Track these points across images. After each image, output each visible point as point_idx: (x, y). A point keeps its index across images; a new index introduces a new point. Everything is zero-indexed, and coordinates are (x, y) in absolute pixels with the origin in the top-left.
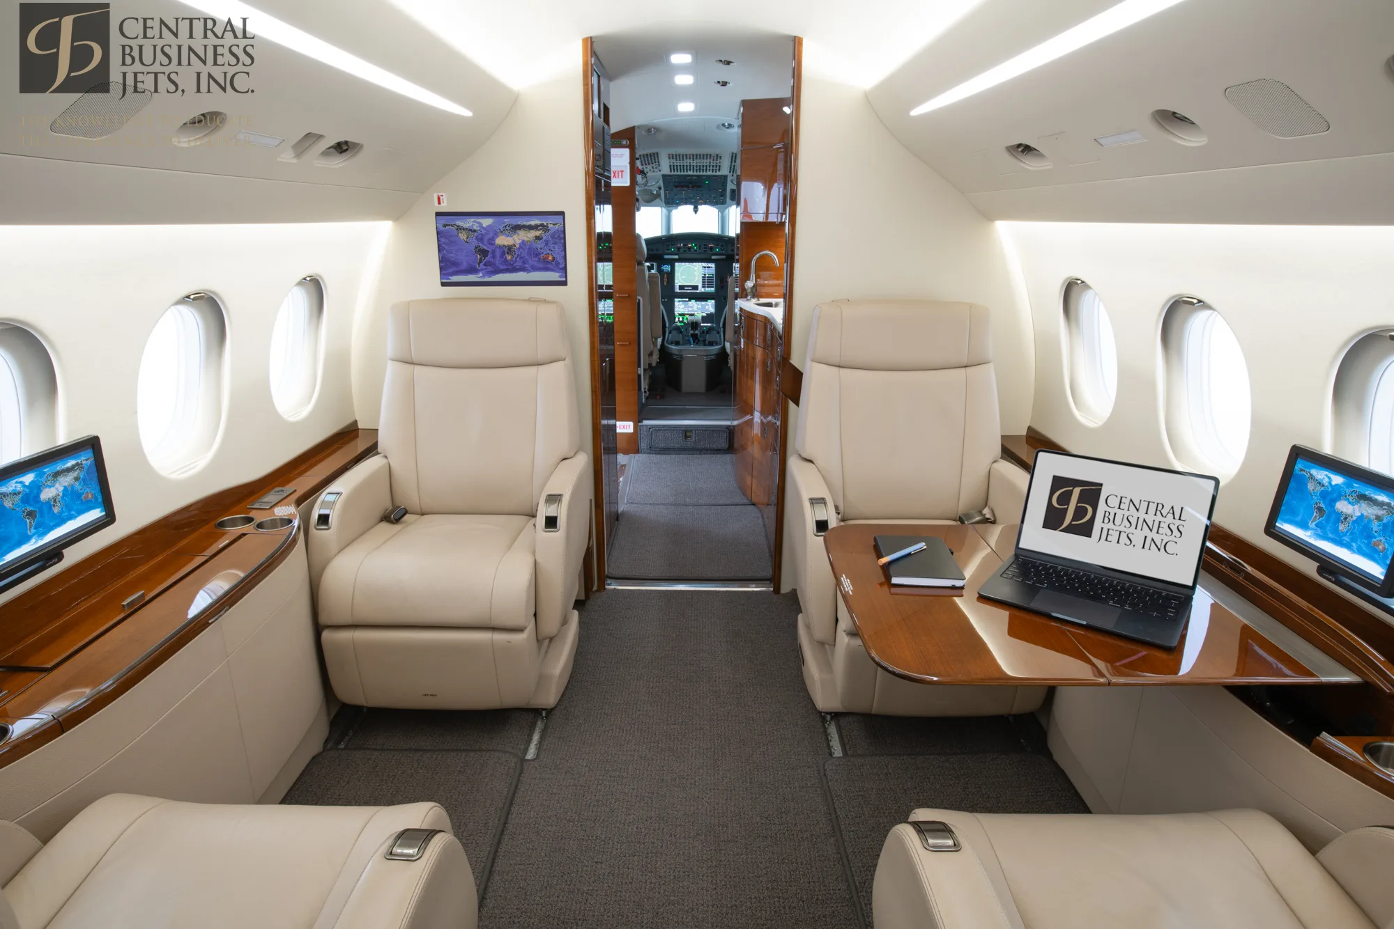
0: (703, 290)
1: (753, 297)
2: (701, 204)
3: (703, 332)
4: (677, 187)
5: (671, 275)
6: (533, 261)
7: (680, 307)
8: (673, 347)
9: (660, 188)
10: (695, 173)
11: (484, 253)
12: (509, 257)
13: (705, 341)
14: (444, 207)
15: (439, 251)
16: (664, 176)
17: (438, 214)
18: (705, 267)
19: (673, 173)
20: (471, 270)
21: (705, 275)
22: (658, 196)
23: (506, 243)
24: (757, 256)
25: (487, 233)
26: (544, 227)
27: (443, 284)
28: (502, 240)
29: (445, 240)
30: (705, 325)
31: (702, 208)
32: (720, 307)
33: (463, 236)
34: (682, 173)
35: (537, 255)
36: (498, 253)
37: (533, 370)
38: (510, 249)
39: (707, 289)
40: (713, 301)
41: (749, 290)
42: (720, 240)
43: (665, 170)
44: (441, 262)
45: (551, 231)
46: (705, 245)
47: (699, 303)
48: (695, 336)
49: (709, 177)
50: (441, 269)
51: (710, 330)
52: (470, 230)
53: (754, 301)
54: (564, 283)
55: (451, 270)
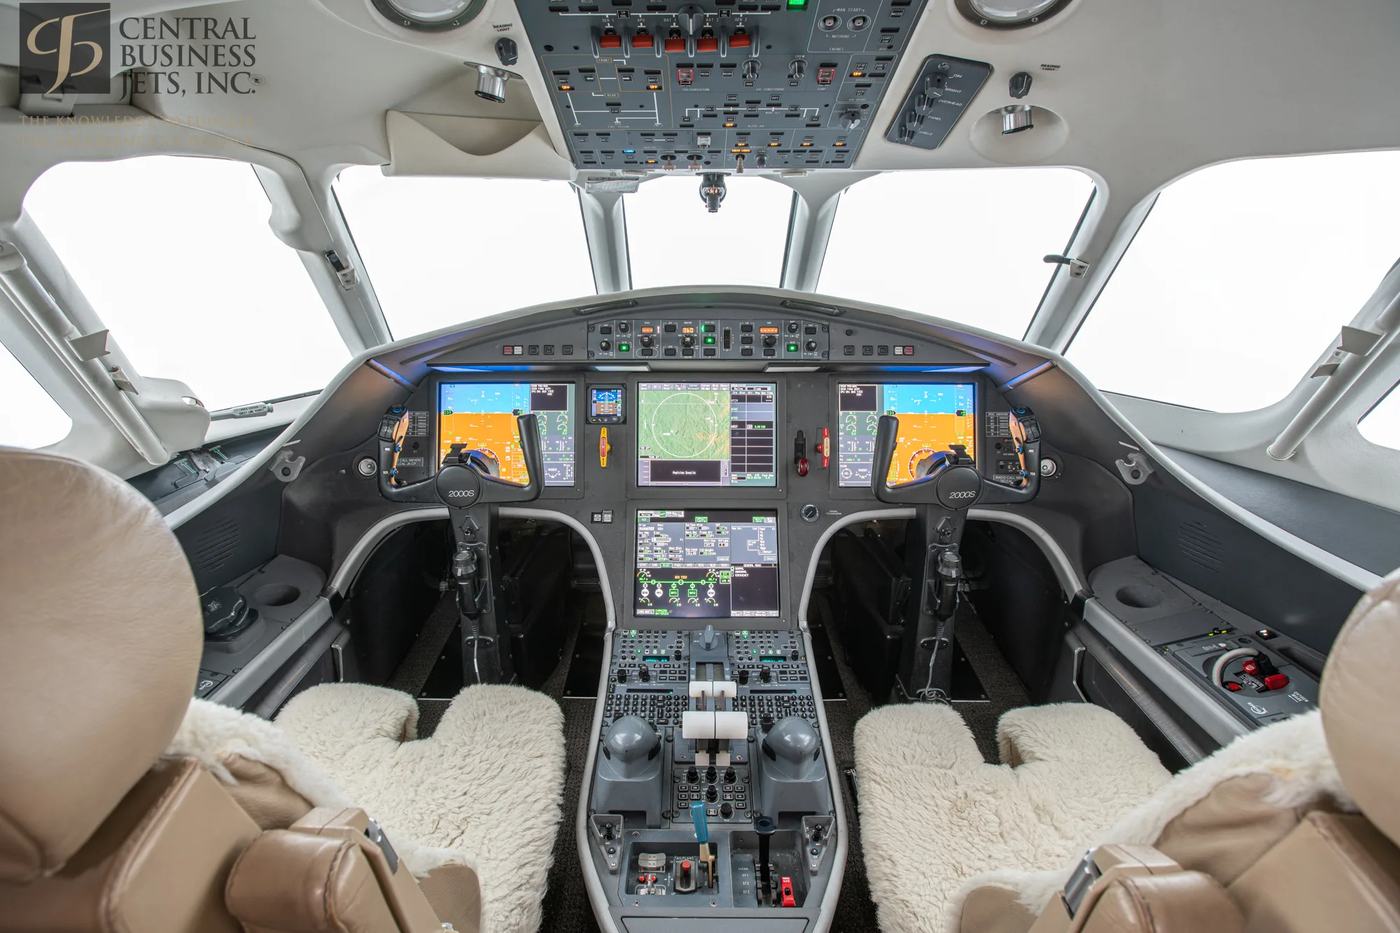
0: (735, 480)
2: (732, 169)
7: (657, 543)
18: (741, 399)
21: (741, 424)
30: (747, 613)
39: (749, 476)
40: (771, 522)
46: (747, 329)
47: (722, 526)
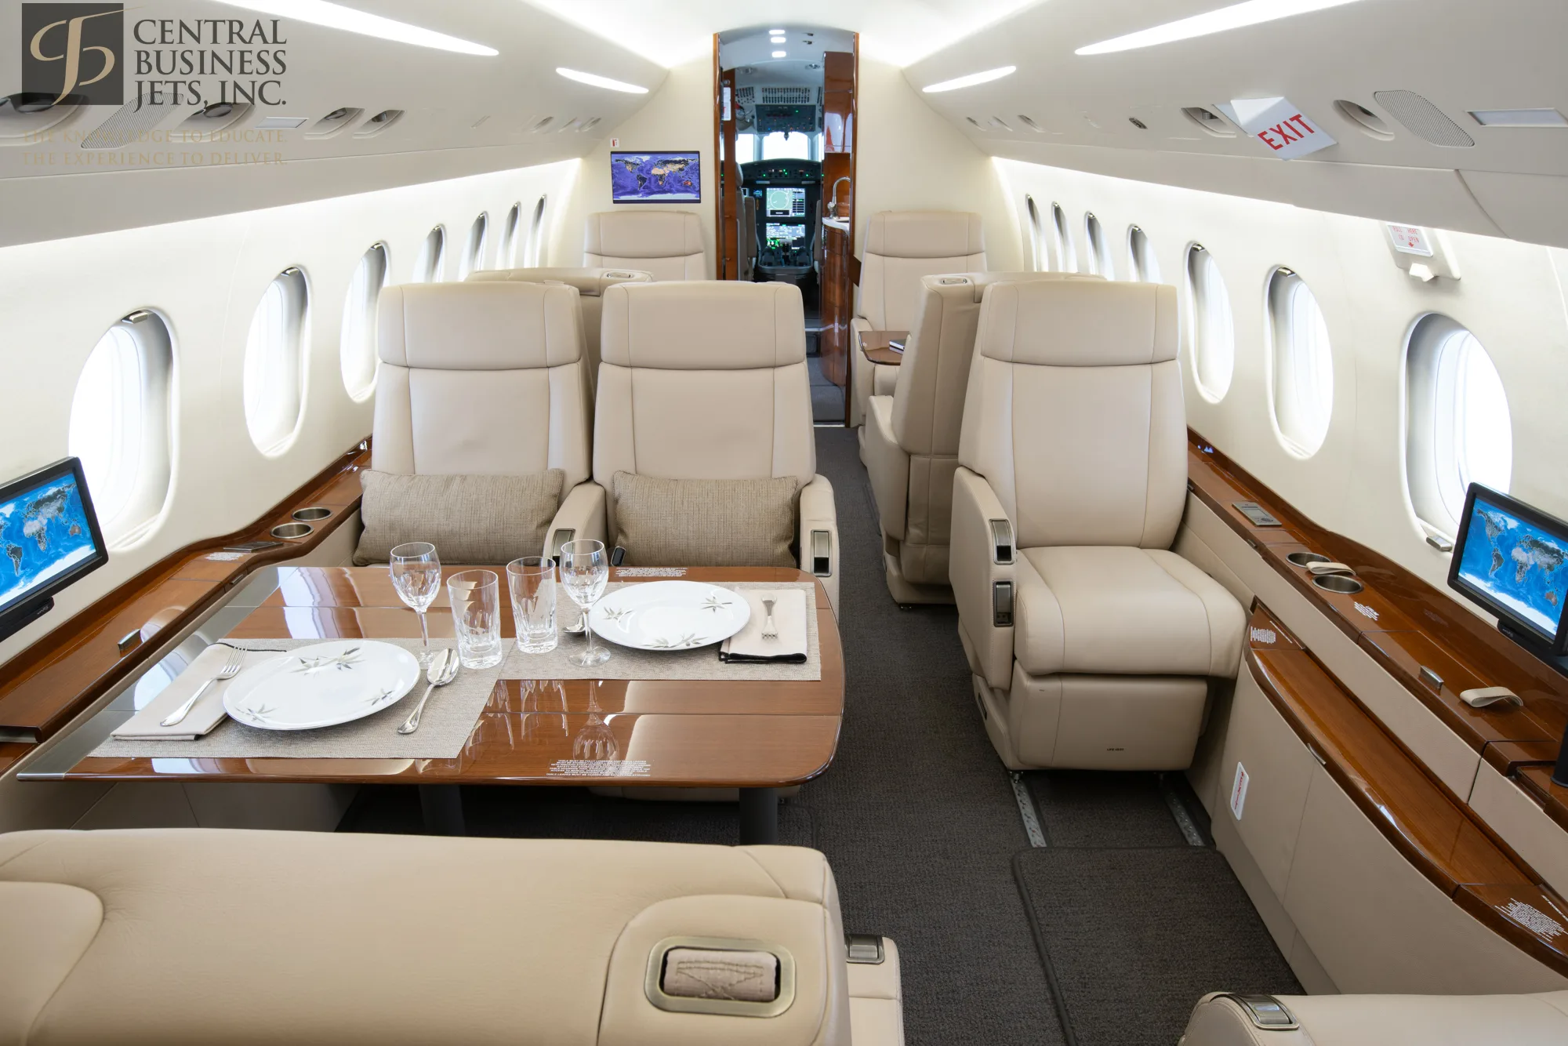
0: (793, 215)
1: (835, 215)
2: (792, 131)
3: (794, 255)
4: (769, 115)
5: (763, 201)
6: (677, 186)
7: (772, 231)
8: (766, 267)
9: (753, 117)
10: (786, 103)
11: (643, 180)
12: (660, 183)
13: (795, 261)
14: (617, 148)
15: (613, 178)
16: (758, 106)
17: (612, 153)
18: (796, 192)
19: (765, 103)
20: (634, 192)
21: (796, 200)
22: (752, 123)
23: (659, 173)
24: (838, 181)
25: (645, 167)
26: (685, 162)
27: (615, 202)
28: (656, 171)
29: (617, 171)
30: (796, 248)
31: (793, 135)
32: (810, 231)
33: (629, 168)
34: (774, 103)
35: (680, 181)
36: (653, 180)
37: (682, 259)
38: (661, 177)
39: (797, 214)
40: (803, 226)
41: (831, 210)
42: (810, 166)
43: (759, 101)
44: (613, 186)
45: (690, 165)
46: (796, 170)
47: (790, 227)
48: (786, 258)
49: (798, 107)
50: (614, 191)
51: (799, 252)
52: (634, 164)
53: (835, 218)
54: (699, 202)
55: (620, 192)
